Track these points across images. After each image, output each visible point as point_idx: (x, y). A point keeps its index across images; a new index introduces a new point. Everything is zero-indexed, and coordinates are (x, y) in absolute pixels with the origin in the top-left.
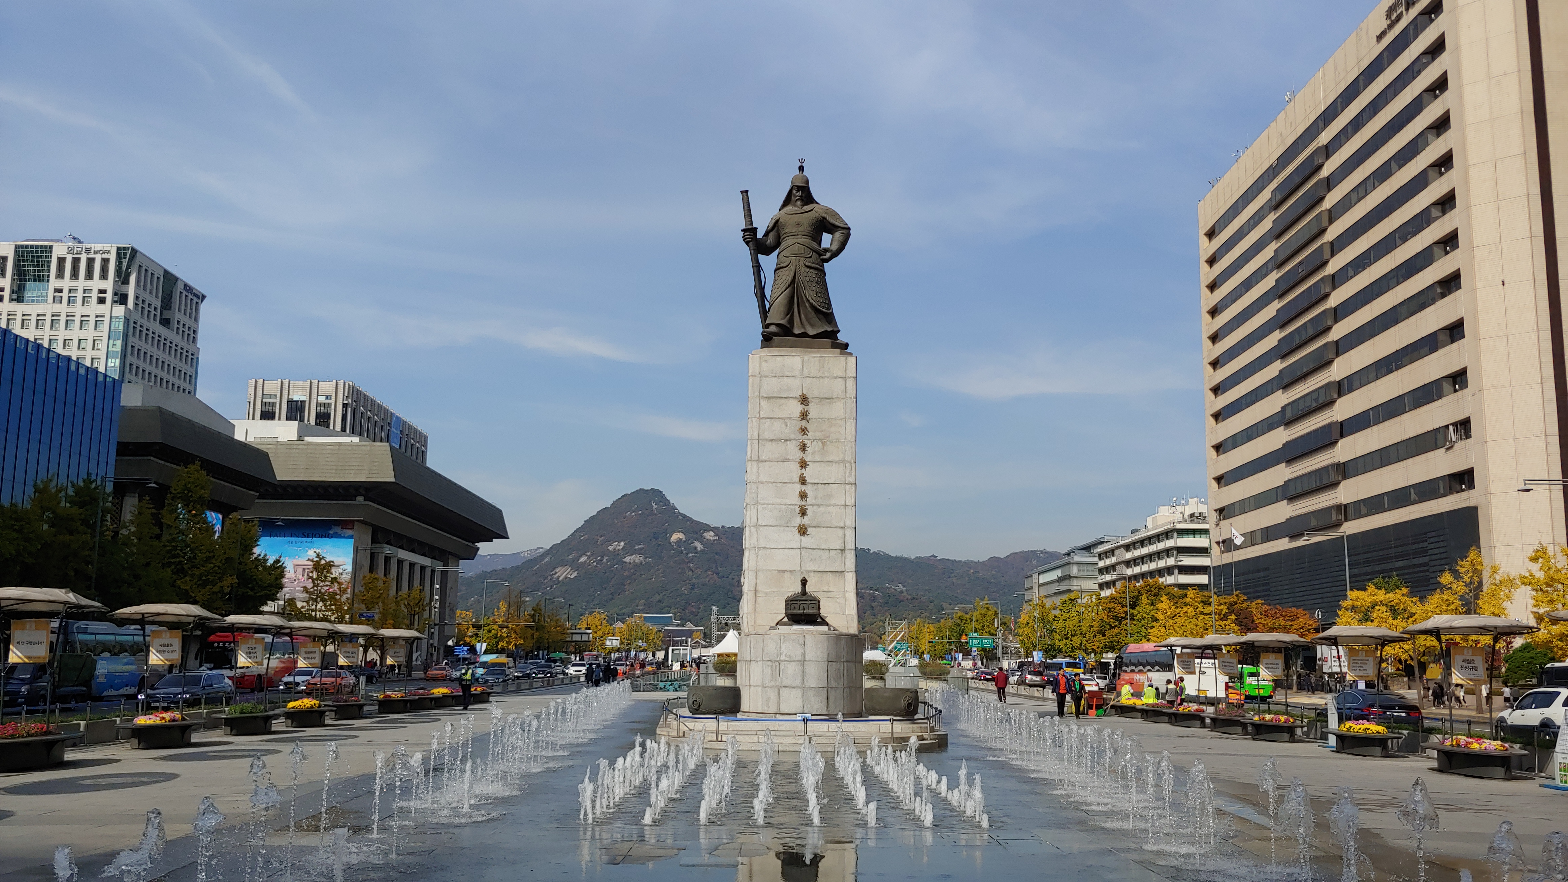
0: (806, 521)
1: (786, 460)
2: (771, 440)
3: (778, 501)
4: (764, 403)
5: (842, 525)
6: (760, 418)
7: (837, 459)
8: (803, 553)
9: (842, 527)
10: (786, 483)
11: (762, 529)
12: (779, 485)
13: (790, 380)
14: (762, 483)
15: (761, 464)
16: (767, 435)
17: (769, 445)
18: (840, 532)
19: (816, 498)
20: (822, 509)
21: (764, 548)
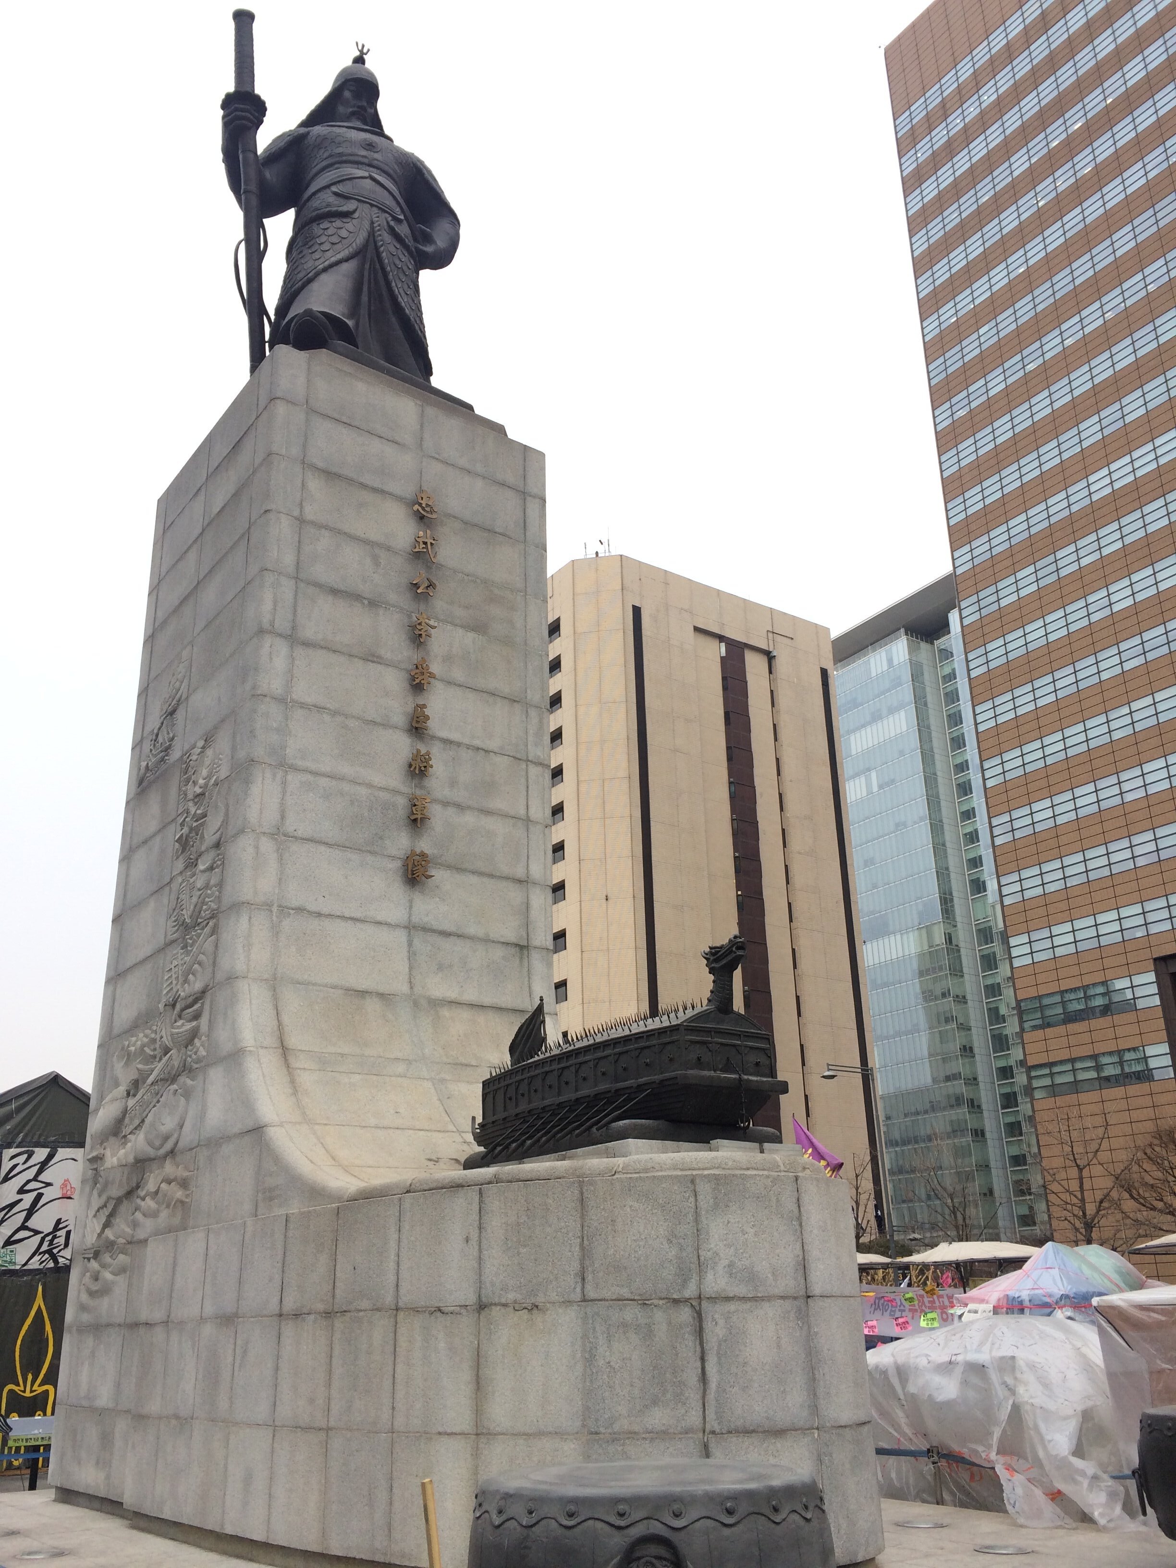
0: (425, 845)
1: (372, 658)
2: (335, 592)
3: (346, 769)
4: (315, 484)
5: (520, 872)
6: (301, 521)
7: (506, 690)
8: (416, 942)
9: (520, 881)
10: (374, 723)
11: (295, 847)
12: (352, 723)
13: (389, 450)
14: (303, 706)
15: (299, 651)
16: (320, 572)
17: (326, 605)
18: (515, 895)
19: (453, 783)
20: (469, 819)
21: (300, 910)
